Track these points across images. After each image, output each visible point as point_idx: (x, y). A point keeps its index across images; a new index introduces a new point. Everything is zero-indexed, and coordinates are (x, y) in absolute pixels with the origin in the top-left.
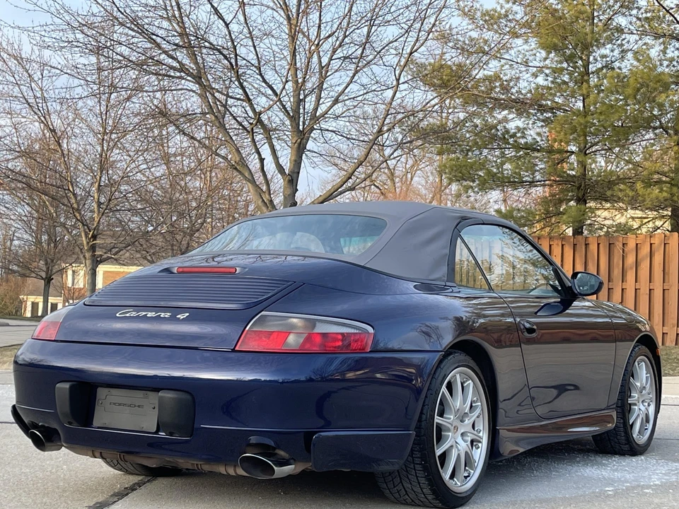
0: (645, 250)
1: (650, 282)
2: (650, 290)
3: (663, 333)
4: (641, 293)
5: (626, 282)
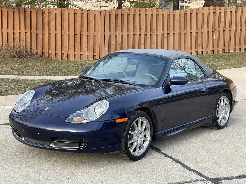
0: (53, 16)
1: (55, 31)
2: (55, 34)
3: (62, 54)
4: (51, 36)
5: (44, 30)
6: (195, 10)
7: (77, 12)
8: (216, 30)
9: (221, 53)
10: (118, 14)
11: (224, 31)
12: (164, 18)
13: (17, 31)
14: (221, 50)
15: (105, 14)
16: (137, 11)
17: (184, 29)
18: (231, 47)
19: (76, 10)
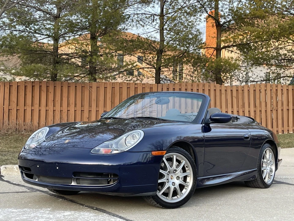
1: (104, 107)
2: (104, 111)
5: (91, 107)
6: (252, 87)
7: (131, 86)
8: (274, 109)
9: (280, 134)
10: (175, 89)
11: (282, 110)
12: (222, 94)
13: (58, 108)
14: (280, 131)
15: (162, 88)
16: (195, 86)
17: (242, 106)
18: (290, 128)
19: (128, 84)
